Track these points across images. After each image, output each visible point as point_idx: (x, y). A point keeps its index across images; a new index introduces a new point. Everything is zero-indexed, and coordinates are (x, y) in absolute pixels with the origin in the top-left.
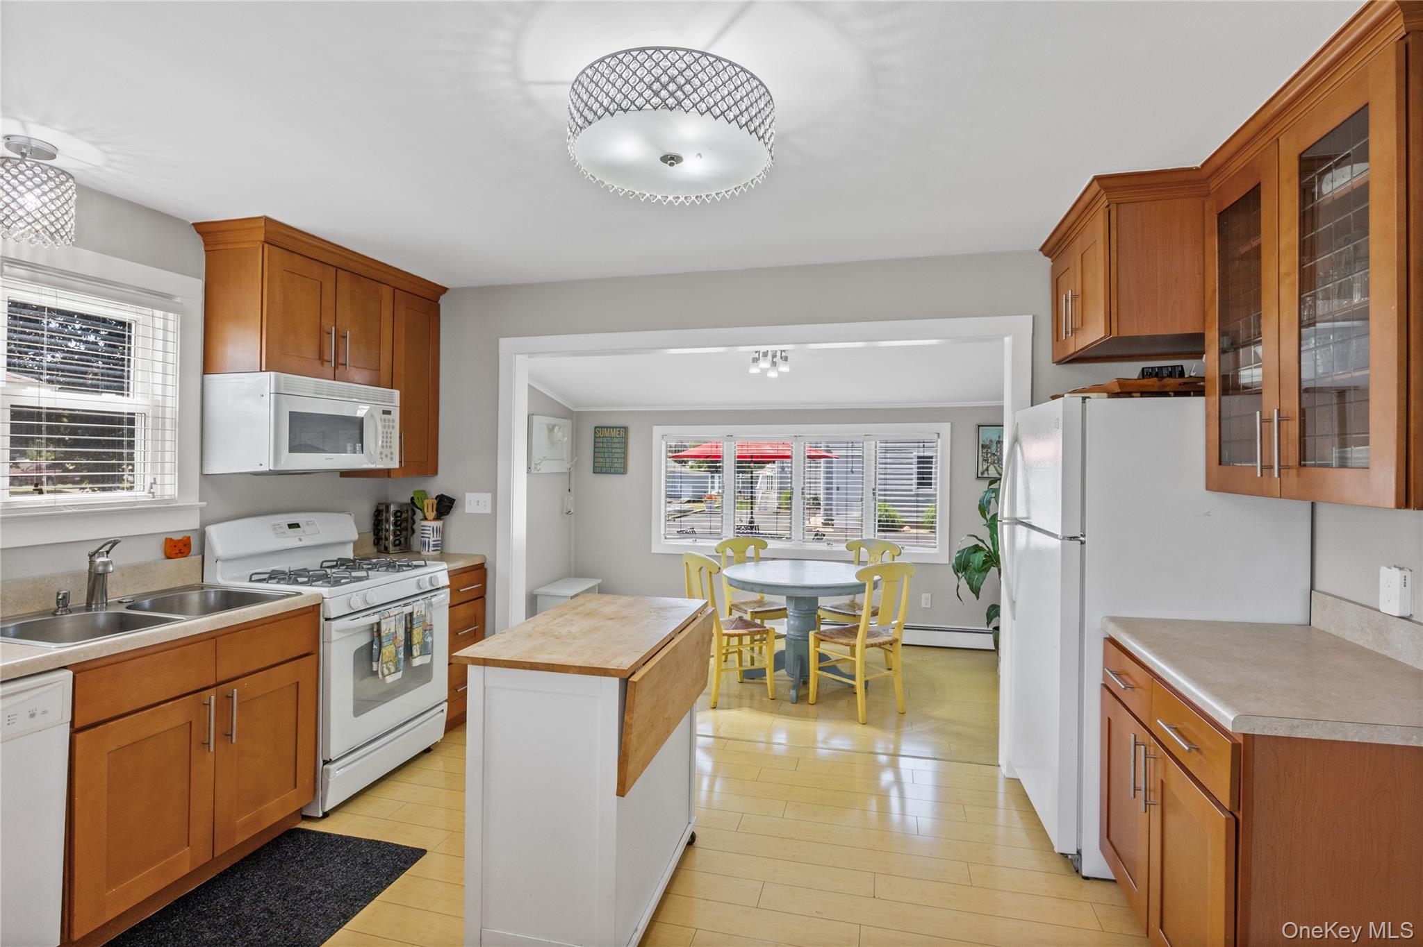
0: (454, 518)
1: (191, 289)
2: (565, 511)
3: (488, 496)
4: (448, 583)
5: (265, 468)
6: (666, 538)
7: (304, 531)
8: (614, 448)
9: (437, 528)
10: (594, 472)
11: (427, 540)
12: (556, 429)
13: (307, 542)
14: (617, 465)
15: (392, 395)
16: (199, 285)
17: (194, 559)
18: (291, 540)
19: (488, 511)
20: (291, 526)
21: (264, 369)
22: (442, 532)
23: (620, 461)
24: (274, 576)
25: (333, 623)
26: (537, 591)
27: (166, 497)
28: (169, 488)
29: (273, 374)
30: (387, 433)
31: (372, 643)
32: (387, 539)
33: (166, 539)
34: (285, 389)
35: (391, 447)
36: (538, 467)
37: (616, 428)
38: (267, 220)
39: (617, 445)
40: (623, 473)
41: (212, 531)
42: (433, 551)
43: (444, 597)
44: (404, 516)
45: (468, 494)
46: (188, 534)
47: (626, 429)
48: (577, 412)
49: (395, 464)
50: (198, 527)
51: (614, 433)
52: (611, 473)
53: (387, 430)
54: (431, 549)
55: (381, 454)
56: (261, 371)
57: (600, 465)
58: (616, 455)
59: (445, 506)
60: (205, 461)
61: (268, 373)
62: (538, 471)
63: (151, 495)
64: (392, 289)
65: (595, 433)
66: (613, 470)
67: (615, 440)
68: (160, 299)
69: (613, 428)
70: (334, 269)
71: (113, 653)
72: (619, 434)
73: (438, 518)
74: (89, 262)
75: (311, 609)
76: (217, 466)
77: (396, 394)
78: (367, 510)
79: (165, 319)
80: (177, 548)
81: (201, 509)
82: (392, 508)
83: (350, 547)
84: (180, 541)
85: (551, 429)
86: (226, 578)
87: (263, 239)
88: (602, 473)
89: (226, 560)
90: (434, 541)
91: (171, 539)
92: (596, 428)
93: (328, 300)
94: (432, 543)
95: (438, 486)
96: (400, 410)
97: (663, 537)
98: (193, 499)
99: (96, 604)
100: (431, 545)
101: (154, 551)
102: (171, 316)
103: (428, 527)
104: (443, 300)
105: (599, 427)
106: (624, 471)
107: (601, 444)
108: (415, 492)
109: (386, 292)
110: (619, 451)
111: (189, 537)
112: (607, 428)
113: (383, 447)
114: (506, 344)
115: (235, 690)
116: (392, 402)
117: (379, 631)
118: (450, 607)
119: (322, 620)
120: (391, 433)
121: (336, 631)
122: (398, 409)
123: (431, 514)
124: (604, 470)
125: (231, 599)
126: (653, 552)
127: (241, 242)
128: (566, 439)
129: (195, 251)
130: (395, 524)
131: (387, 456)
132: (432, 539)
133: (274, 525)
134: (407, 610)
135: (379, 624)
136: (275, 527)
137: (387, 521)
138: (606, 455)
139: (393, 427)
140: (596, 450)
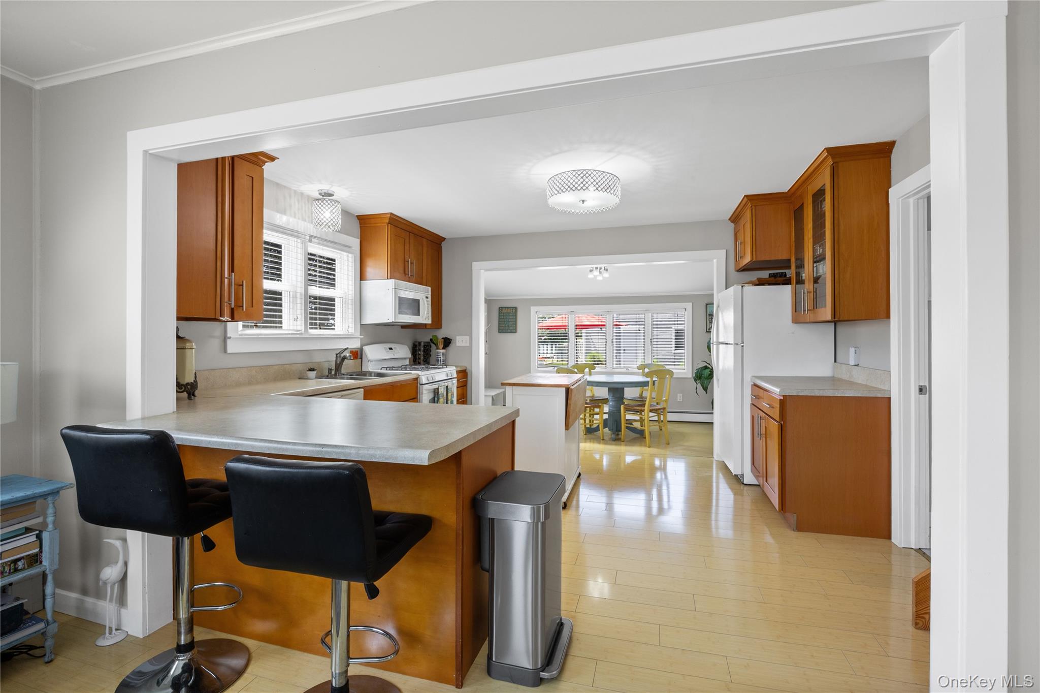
0: (451, 348)
1: (355, 243)
3: (468, 337)
4: (456, 376)
5: (390, 321)
6: (538, 367)
7: (394, 351)
8: (510, 318)
9: (444, 353)
10: (499, 332)
11: (439, 357)
13: (396, 356)
14: (511, 328)
16: (358, 241)
17: (359, 360)
18: (390, 355)
19: (468, 345)
20: (390, 349)
21: (389, 278)
22: (447, 354)
23: (513, 326)
25: (422, 386)
27: (351, 333)
28: (351, 329)
29: (393, 280)
31: (435, 396)
32: (420, 358)
33: (351, 351)
34: (397, 287)
35: (428, 314)
37: (512, 308)
38: (391, 214)
39: (512, 317)
41: (366, 348)
43: (455, 382)
44: (427, 347)
45: (457, 337)
46: (357, 350)
47: (516, 308)
48: (490, 300)
49: (430, 322)
50: (360, 347)
51: (510, 310)
52: (508, 332)
53: (427, 305)
54: (441, 363)
55: (426, 316)
57: (502, 328)
58: (512, 323)
59: (447, 342)
60: (361, 318)
61: (391, 280)
65: (499, 310)
67: (510, 314)
68: (345, 247)
69: (509, 308)
70: (408, 233)
72: (513, 311)
73: (444, 348)
75: (415, 380)
76: (365, 321)
77: (429, 289)
78: (410, 344)
79: (348, 256)
80: (355, 355)
81: (361, 339)
82: (422, 344)
83: (407, 360)
84: (355, 352)
86: (372, 369)
87: (388, 222)
89: (370, 361)
92: (499, 308)
93: (407, 246)
94: (442, 360)
95: (441, 334)
96: (431, 296)
97: (536, 367)
98: (358, 335)
99: (339, 373)
102: (350, 255)
103: (439, 352)
104: (444, 244)
105: (501, 307)
106: (515, 331)
107: (503, 317)
108: (435, 335)
110: (513, 320)
112: (505, 308)
113: (426, 313)
116: (428, 293)
117: (437, 392)
118: (457, 387)
119: (418, 385)
120: (428, 307)
121: (423, 389)
123: (441, 346)
124: (504, 331)
129: (356, 226)
130: (424, 351)
131: (427, 318)
132: (442, 358)
133: (384, 348)
137: (420, 350)
138: (505, 323)
139: (429, 304)
140: (500, 320)
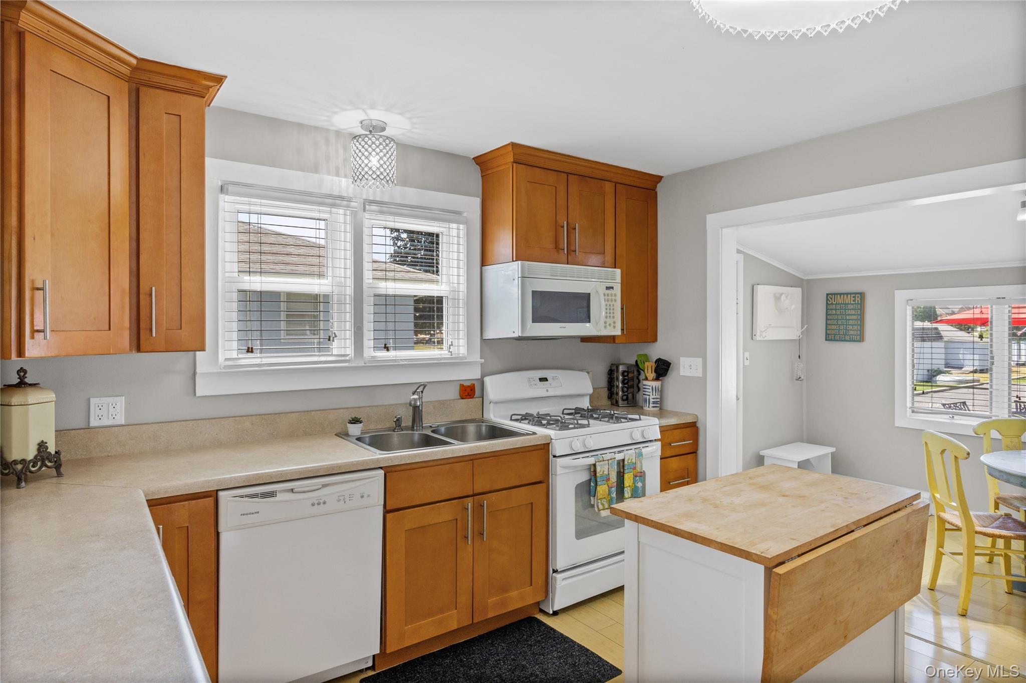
0: (671, 380)
1: (472, 206)
2: (795, 378)
3: (699, 361)
4: (660, 437)
5: (516, 335)
6: (913, 412)
7: (550, 384)
8: (849, 315)
9: (656, 387)
10: (826, 340)
11: (648, 397)
12: (783, 298)
13: (552, 393)
14: (852, 332)
15: (614, 273)
16: (477, 202)
17: (476, 401)
18: (540, 390)
19: (699, 374)
20: (542, 380)
21: (514, 260)
22: (661, 391)
23: (855, 327)
24: (525, 418)
25: (558, 460)
26: (762, 453)
27: (461, 355)
28: (461, 348)
29: (519, 262)
30: (610, 305)
31: (590, 480)
32: (617, 394)
33: (461, 384)
34: (528, 274)
35: (613, 317)
36: (764, 334)
37: (851, 294)
38: (513, 145)
39: (853, 312)
40: (859, 341)
41: (487, 380)
42: (653, 407)
43: (655, 449)
44: (631, 375)
45: (682, 359)
46: (473, 382)
47: (862, 295)
48: (808, 280)
49: (617, 332)
50: (480, 378)
51: (848, 299)
52: (845, 341)
53: (610, 303)
54: (651, 405)
55: (605, 323)
56: (513, 261)
57: (833, 332)
58: (851, 322)
59: (663, 368)
60: (484, 329)
61: (517, 262)
62: (764, 338)
63: (450, 353)
64: (614, 184)
65: (827, 300)
66: (847, 338)
67: (850, 307)
68: (453, 215)
69: (847, 294)
70: (565, 175)
71: (408, 462)
72: (854, 301)
73: (657, 379)
74: (412, 195)
75: (542, 447)
76: (490, 334)
77: (618, 272)
78: (601, 370)
79: (458, 229)
80: (468, 391)
81: (481, 364)
82: (621, 368)
83: (587, 399)
84: (469, 386)
85: (777, 298)
86: (497, 416)
87: (512, 160)
88: (835, 340)
89: (496, 403)
90: (653, 399)
91: (463, 385)
92: (828, 295)
93: (562, 202)
94: (652, 400)
95: (657, 351)
96: (621, 285)
97: (909, 411)
98: (476, 357)
99: (417, 426)
100: (651, 402)
101: (453, 393)
102: (461, 226)
103: (650, 385)
104: (660, 188)
105: (832, 294)
106: (861, 338)
107: (834, 312)
108: (639, 356)
109: (609, 188)
110: (854, 317)
111: (474, 384)
112: (840, 294)
113: (606, 317)
114: (712, 219)
115: (485, 501)
116: (614, 280)
117: (595, 471)
118: (661, 459)
119: (551, 457)
120: (613, 306)
121: (561, 467)
122: (620, 284)
123: (651, 375)
124: (837, 337)
125: (496, 432)
126: (896, 425)
127: (501, 165)
128: (793, 307)
129: (475, 176)
130: (623, 382)
131: (610, 325)
132: (651, 397)
133: (529, 379)
134: (619, 457)
135: (595, 465)
136: (529, 380)
137: (618, 379)
138: (840, 323)
139: (615, 301)
140: (829, 317)
